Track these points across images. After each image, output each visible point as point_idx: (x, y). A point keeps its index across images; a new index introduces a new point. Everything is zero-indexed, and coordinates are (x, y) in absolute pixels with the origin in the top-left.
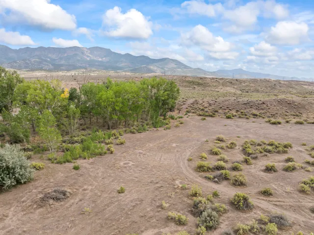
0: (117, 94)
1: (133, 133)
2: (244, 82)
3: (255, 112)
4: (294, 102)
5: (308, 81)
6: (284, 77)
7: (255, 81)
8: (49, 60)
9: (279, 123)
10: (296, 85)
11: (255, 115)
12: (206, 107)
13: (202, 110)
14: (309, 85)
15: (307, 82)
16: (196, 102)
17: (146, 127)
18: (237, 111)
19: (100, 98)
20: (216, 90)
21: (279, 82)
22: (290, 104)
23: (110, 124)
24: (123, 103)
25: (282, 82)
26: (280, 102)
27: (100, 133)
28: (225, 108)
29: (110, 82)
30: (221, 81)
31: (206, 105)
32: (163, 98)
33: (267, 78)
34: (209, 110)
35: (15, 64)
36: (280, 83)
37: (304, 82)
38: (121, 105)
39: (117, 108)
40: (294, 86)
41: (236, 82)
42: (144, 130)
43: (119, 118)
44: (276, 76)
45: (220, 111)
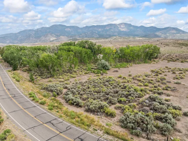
0: (131, 51)
1: (136, 64)
8: (97, 32)
12: (174, 58)
16: (170, 55)
17: (141, 63)
19: (125, 52)
23: (128, 61)
24: (133, 54)
27: (125, 63)
28: (184, 58)
29: (129, 46)
32: (150, 53)
35: (81, 36)
38: (132, 55)
39: (131, 56)
42: (140, 64)
43: (131, 59)
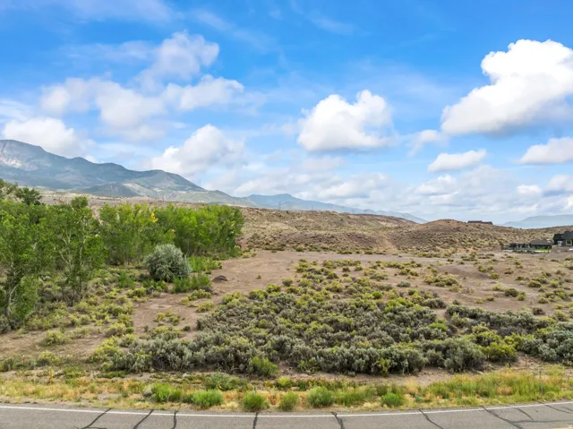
2: (299, 215)
3: (325, 246)
4: (364, 236)
5: (387, 215)
6: (353, 210)
7: (313, 214)
9: (351, 253)
10: (370, 220)
11: (325, 249)
13: (267, 244)
14: (387, 221)
15: (385, 217)
16: (256, 236)
18: (306, 245)
20: (261, 226)
21: (347, 216)
22: (360, 238)
24: (204, 230)
25: (351, 217)
26: (350, 236)
28: (293, 241)
30: (264, 214)
31: (271, 239)
33: (331, 210)
34: (276, 244)
36: (349, 218)
37: (381, 216)
38: (203, 232)
39: (201, 235)
40: (368, 222)
41: (287, 215)
44: (343, 207)
45: (288, 245)
